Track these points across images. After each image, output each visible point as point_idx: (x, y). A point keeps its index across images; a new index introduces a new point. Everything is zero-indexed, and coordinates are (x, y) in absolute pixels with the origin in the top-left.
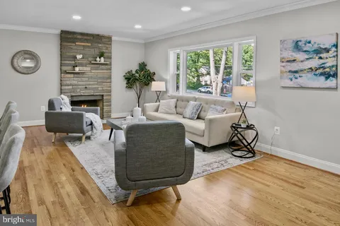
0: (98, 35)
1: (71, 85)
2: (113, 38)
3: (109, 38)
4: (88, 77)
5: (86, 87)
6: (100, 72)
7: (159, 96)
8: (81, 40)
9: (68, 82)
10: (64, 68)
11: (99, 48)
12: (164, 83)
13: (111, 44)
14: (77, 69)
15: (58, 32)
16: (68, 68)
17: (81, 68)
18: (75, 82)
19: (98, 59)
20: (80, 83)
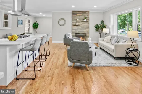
0: (84, 11)
1: (75, 30)
2: (90, 12)
3: (88, 12)
4: (81, 27)
5: (80, 30)
6: (85, 25)
7: (106, 34)
8: (78, 14)
9: (74, 29)
10: (73, 24)
11: (85, 16)
12: (108, 29)
13: (89, 14)
14: (77, 24)
15: (71, 11)
17: (78, 24)
18: (76, 29)
19: (84, 20)
20: (78, 29)
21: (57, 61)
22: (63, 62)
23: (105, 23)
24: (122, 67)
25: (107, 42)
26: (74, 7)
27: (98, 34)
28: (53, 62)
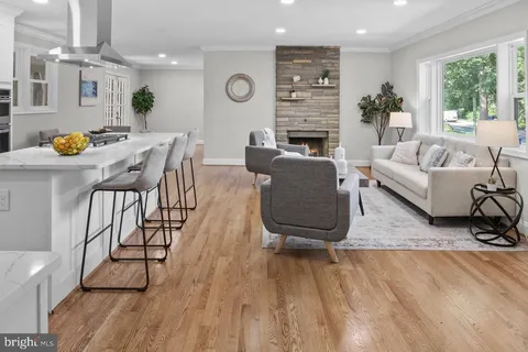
0: (321, 47)
1: (287, 116)
2: (342, 50)
3: (336, 50)
4: (308, 106)
5: (307, 119)
6: (325, 99)
7: (402, 134)
8: (300, 57)
9: (284, 113)
10: (281, 94)
11: (322, 65)
12: (410, 114)
13: (338, 59)
14: (294, 95)
15: (274, 48)
16: (284, 95)
17: (299, 94)
18: (292, 113)
19: (321, 81)
20: (298, 114)
21: (223, 230)
22: (244, 233)
23: (398, 92)
24: (458, 253)
25: (404, 163)
26: (283, 34)
27: (370, 131)
28: (207, 231)
